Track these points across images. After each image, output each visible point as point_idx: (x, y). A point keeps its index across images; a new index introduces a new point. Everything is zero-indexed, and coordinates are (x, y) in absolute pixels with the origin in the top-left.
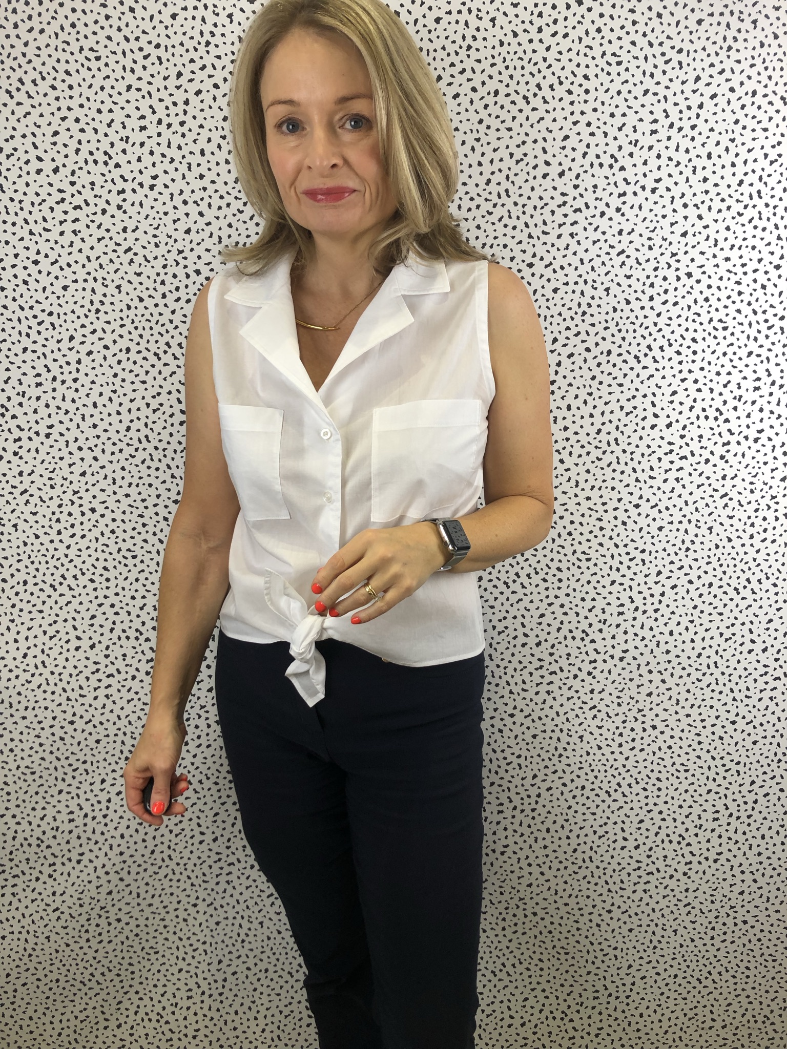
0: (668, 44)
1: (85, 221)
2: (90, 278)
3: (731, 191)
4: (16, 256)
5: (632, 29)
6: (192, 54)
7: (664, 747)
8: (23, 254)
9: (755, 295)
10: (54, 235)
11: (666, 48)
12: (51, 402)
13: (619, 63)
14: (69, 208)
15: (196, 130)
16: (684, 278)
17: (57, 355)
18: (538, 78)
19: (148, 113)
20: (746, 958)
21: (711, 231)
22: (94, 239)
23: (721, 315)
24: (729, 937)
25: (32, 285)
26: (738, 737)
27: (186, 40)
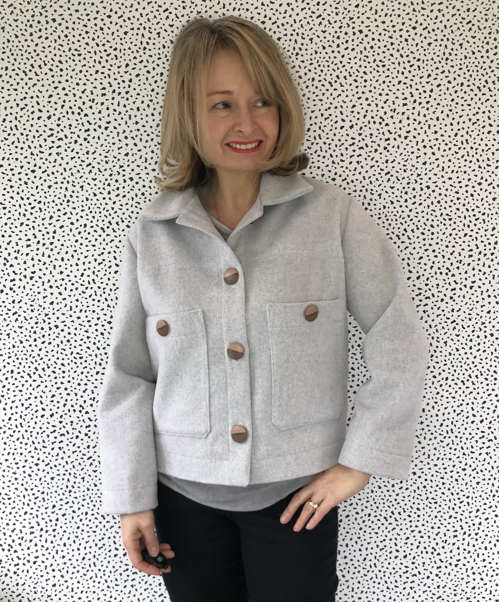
0: (411, 56)
1: (64, 147)
2: (65, 181)
3: (451, 139)
4: (22, 167)
5: (391, 47)
6: (136, 54)
10: (45, 155)
12: (35, 257)
13: (384, 66)
14: (55, 139)
15: (135, 96)
16: (425, 189)
17: (42, 228)
18: (338, 72)
19: (107, 86)
21: (440, 162)
22: (69, 158)
23: (448, 211)
25: (30, 184)
27: (132, 46)
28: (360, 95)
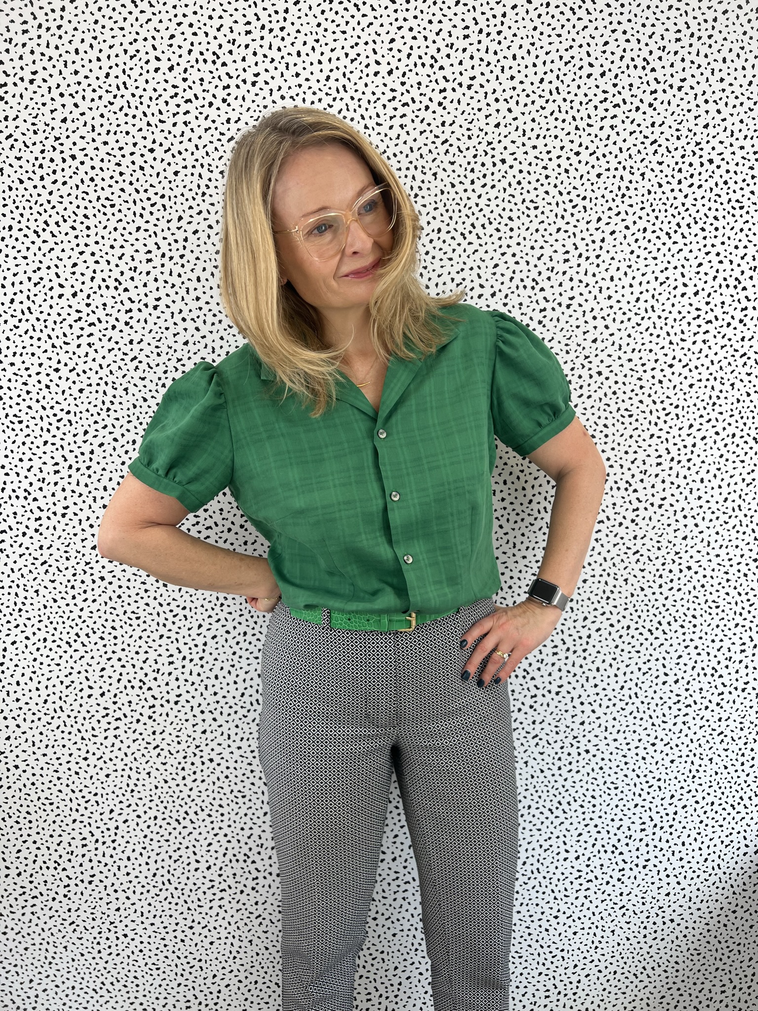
0: (574, 193)
1: (98, 335)
2: (102, 383)
3: (630, 306)
4: (40, 365)
5: (545, 182)
6: (191, 202)
7: (597, 768)
8: (47, 363)
9: (654, 388)
10: (72, 348)
11: (573, 196)
12: (67, 487)
13: (536, 208)
14: (85, 325)
15: (193, 261)
16: (595, 376)
17: (73, 447)
18: (472, 219)
19: (153, 248)
20: (675, 954)
21: (616, 338)
22: (106, 350)
23: (627, 405)
24: (659, 935)
25: (53, 388)
26: (658, 757)
27: (186, 191)
28: (504, 249)
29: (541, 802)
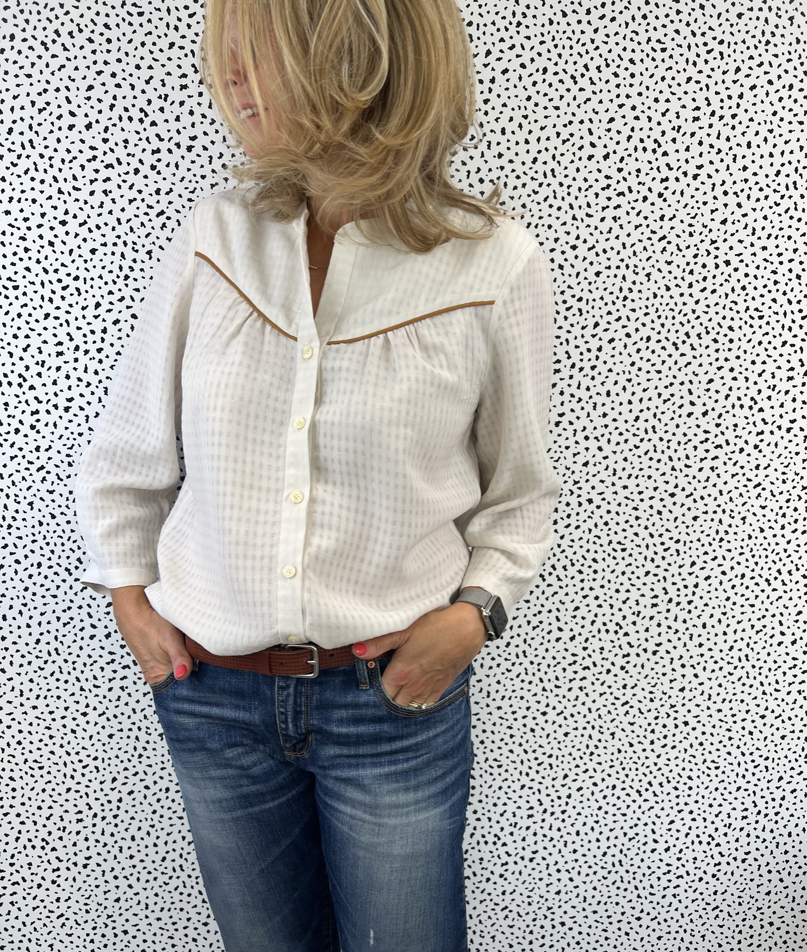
1: (116, 180)
4: (43, 215)
5: (676, 18)
7: (696, 744)
8: (51, 213)
9: (791, 285)
10: (83, 195)
11: (708, 39)
12: (72, 373)
13: (664, 50)
14: (100, 166)
16: (722, 266)
17: (81, 323)
18: (586, 59)
19: (189, 70)
21: (749, 220)
22: (126, 200)
23: (757, 303)
25: (58, 246)
26: (768, 731)
28: (623, 100)
29: (628, 782)
